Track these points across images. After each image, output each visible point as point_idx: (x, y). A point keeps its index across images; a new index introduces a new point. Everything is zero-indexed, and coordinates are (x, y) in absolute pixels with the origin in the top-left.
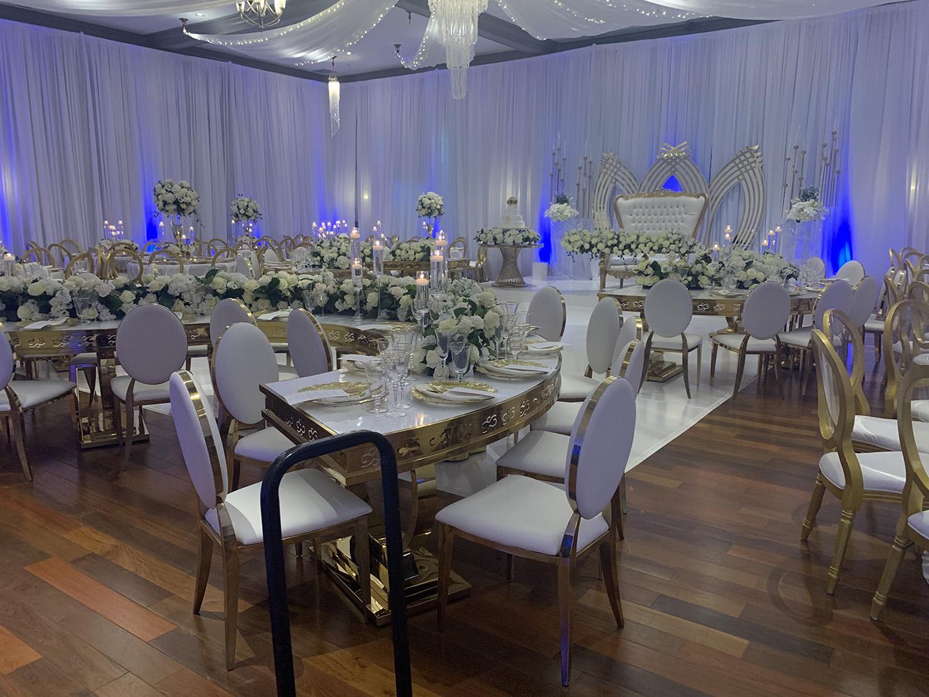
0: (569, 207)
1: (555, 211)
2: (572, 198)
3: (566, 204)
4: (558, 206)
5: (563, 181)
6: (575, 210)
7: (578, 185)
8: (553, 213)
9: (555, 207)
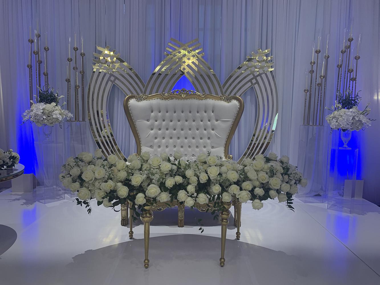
0: (59, 107)
1: (40, 113)
2: (61, 96)
3: (54, 104)
4: (42, 106)
5: (46, 75)
6: (67, 112)
7: (68, 81)
8: (36, 115)
9: (39, 108)
